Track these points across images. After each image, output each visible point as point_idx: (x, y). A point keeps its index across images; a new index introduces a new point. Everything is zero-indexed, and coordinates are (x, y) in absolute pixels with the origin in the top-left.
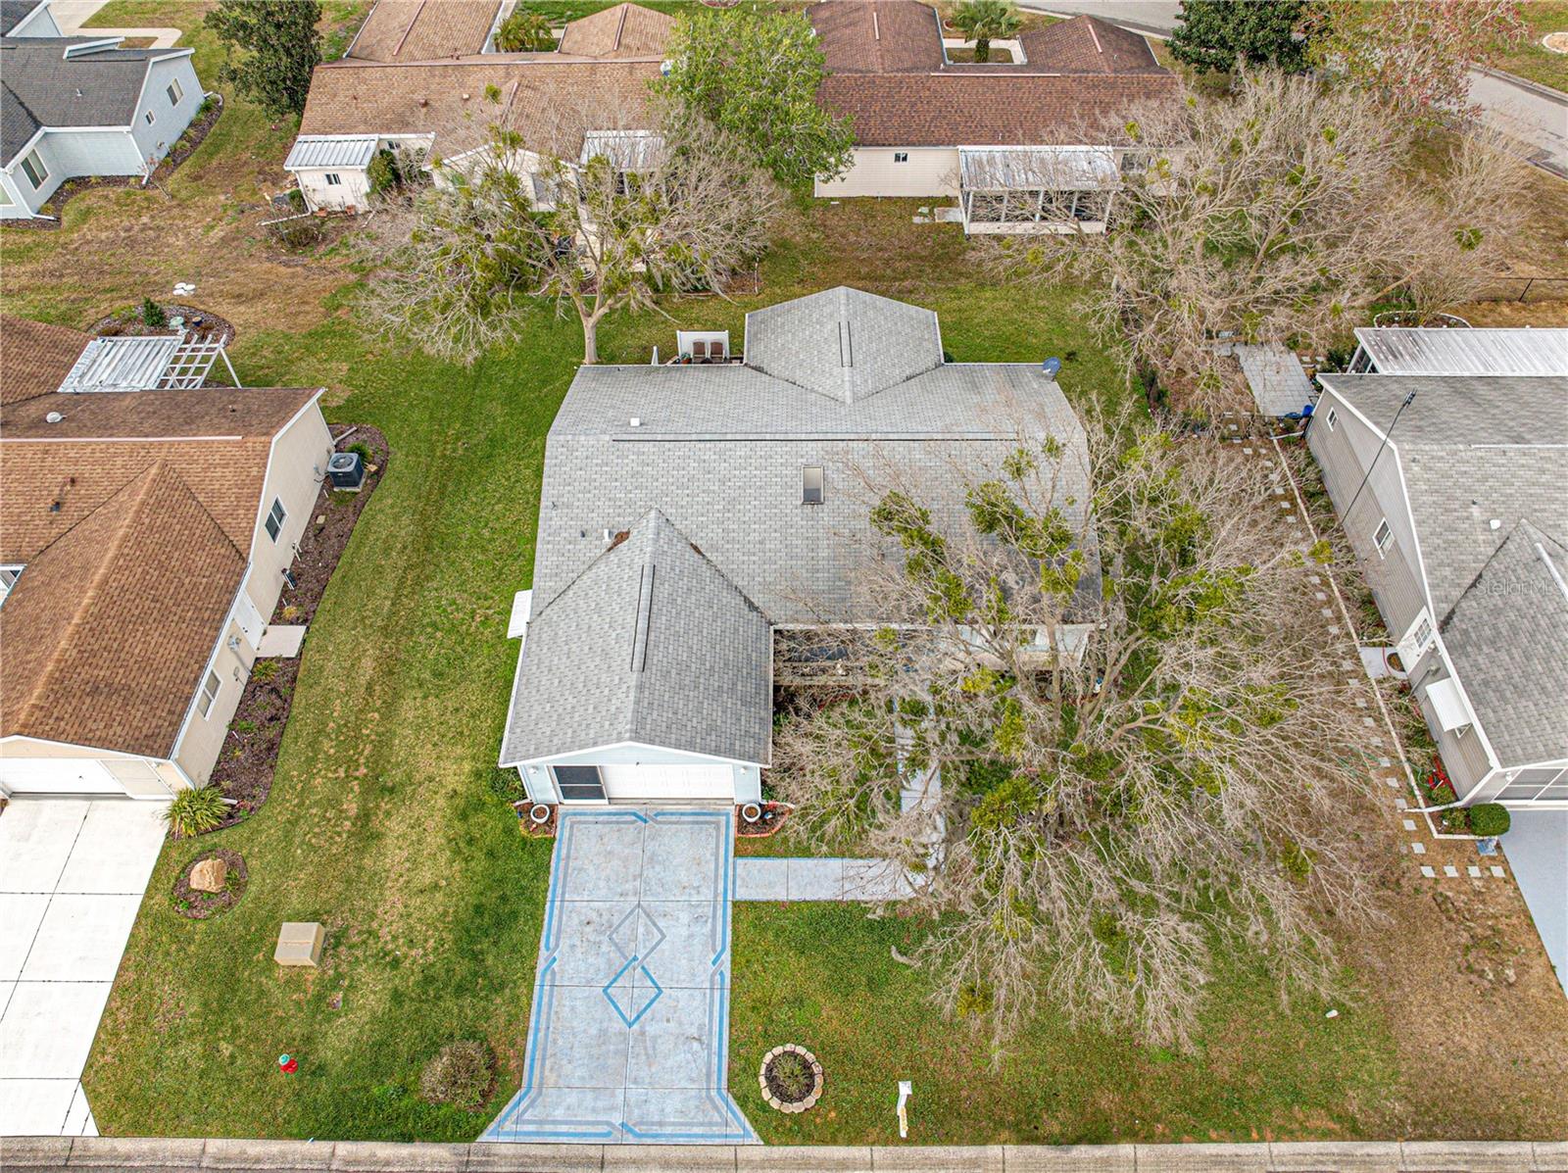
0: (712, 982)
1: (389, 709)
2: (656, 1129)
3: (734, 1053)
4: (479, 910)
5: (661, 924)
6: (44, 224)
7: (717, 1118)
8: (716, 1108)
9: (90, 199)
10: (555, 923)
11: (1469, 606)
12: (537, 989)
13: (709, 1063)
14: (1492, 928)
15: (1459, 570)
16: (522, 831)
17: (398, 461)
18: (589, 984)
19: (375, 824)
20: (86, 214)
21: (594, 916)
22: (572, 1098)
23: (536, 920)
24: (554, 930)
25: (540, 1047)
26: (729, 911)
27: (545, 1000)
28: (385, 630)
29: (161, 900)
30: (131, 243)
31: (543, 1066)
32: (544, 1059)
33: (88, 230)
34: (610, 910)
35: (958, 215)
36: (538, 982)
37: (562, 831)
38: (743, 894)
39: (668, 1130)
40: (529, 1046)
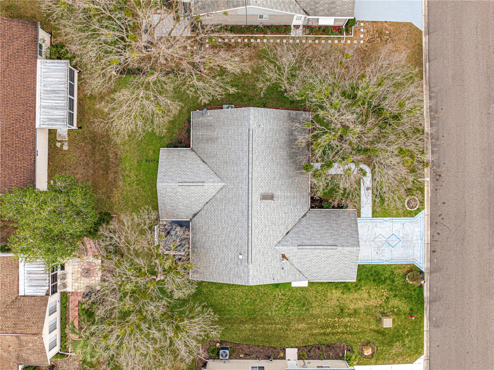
0: (391, 222)
1: (316, 316)
2: (422, 233)
3: (406, 216)
4: (374, 280)
5: (377, 235)
7: (419, 220)
8: (417, 220)
10: (377, 261)
12: (392, 263)
13: (409, 222)
14: (376, 32)
18: (391, 251)
19: (351, 312)
21: (376, 252)
22: (416, 252)
23: (376, 266)
24: (379, 261)
25: (405, 261)
26: (374, 218)
27: (395, 261)
28: (288, 324)
29: (372, 360)
31: (409, 259)
32: (408, 259)
34: (374, 248)
36: (391, 263)
38: (370, 215)
39: (422, 230)
40: (405, 263)
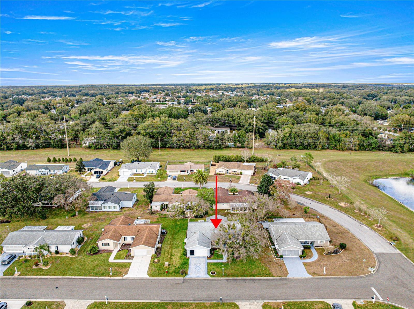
0: (205, 268)
1: (171, 250)
3: (208, 272)
4: (183, 263)
5: (200, 264)
6: (120, 212)
9: (125, 209)
10: (190, 264)
11: (279, 238)
13: (205, 272)
14: (281, 265)
15: (278, 235)
16: (186, 258)
17: (168, 232)
18: (194, 268)
19: (172, 258)
20: (125, 211)
22: (193, 275)
23: (188, 264)
26: (207, 263)
27: (190, 269)
28: (170, 245)
29: (152, 263)
30: (131, 213)
33: (126, 212)
34: (195, 263)
35: (231, 211)
37: (190, 258)
40: (189, 272)
